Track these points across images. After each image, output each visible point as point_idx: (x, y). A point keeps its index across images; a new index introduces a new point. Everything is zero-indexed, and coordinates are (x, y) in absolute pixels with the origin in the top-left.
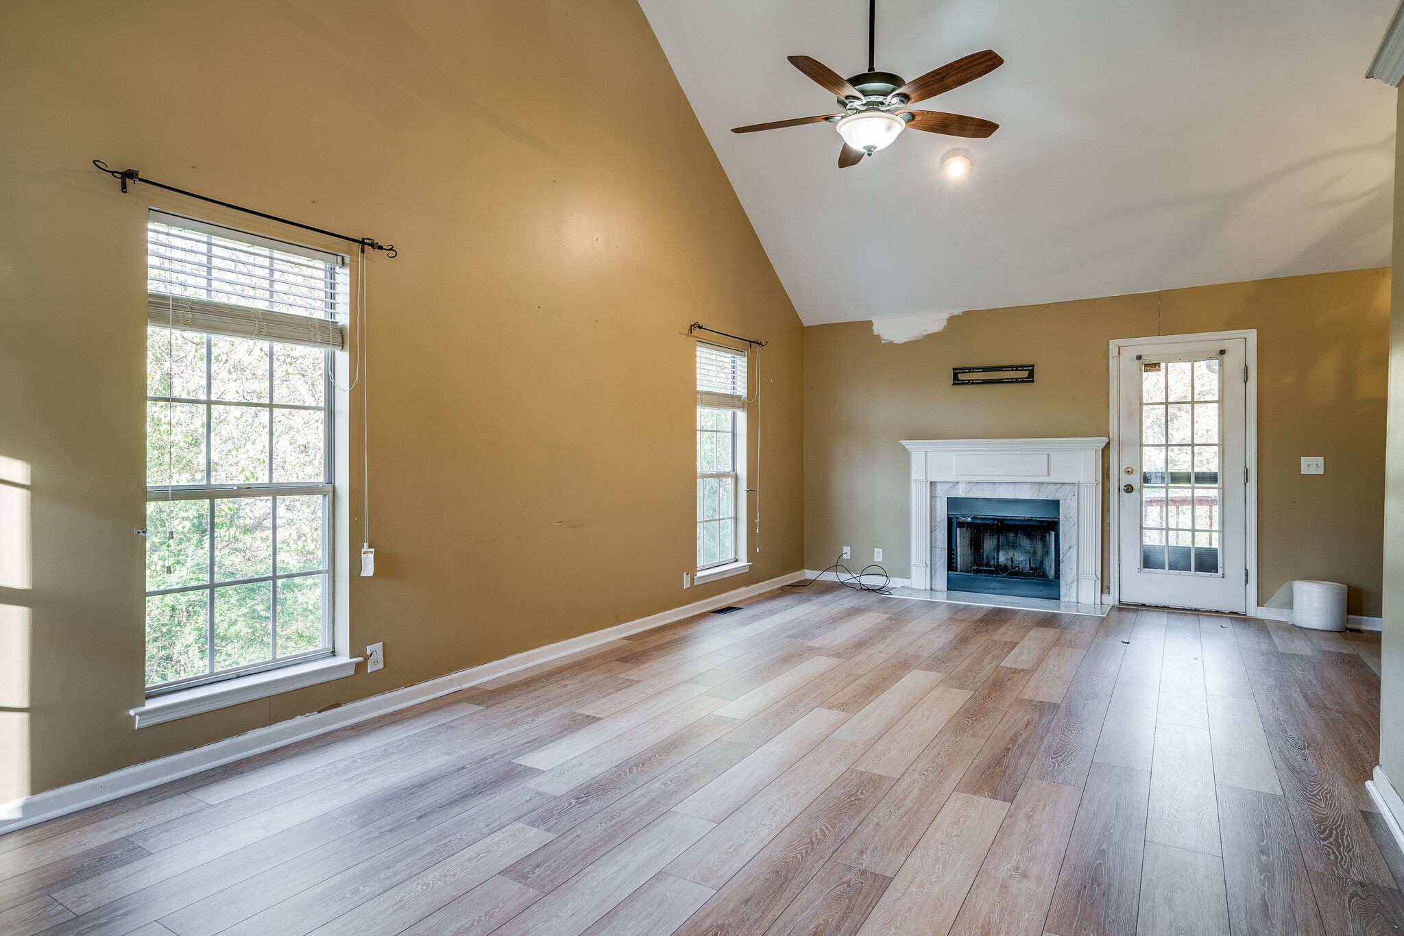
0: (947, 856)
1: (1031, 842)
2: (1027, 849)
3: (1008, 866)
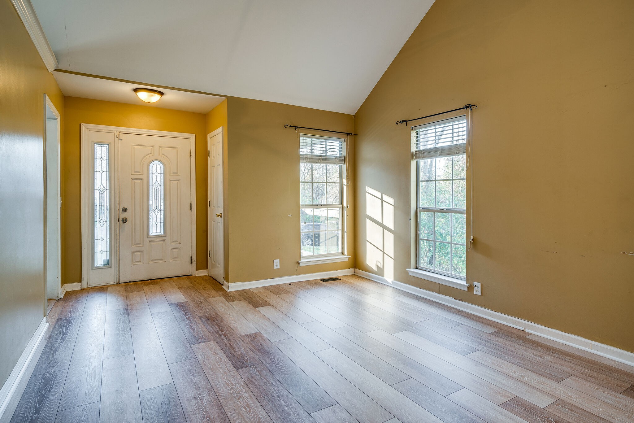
0: (231, 388)
1: (206, 417)
2: (205, 412)
3: (205, 398)
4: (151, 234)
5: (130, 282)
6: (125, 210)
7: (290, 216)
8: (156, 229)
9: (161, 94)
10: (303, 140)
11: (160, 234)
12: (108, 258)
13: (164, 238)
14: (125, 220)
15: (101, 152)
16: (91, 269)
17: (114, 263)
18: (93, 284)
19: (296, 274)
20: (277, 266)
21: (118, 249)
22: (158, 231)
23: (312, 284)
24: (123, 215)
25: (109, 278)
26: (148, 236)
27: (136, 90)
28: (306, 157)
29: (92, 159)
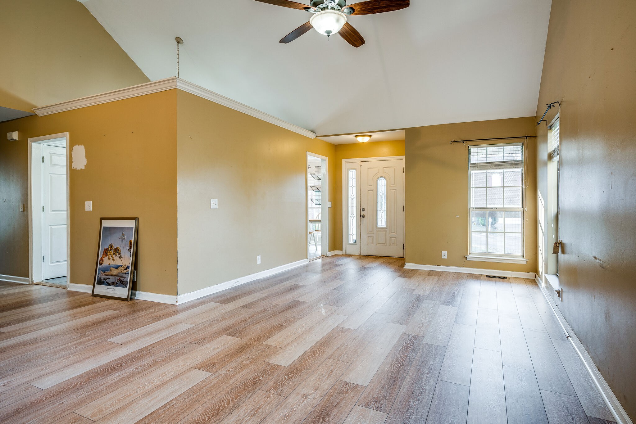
4: (378, 226)
5: (366, 255)
6: (364, 210)
7: (458, 216)
8: (382, 223)
9: (370, 136)
10: (474, 151)
11: (384, 226)
12: (355, 239)
13: (386, 229)
14: (364, 217)
15: (352, 174)
16: (347, 244)
17: (358, 242)
18: (348, 253)
19: (463, 266)
20: (445, 256)
21: (360, 234)
22: (383, 224)
23: (477, 277)
24: (363, 213)
25: (355, 251)
26: (377, 227)
27: (356, 136)
28: (475, 165)
29: (348, 179)
